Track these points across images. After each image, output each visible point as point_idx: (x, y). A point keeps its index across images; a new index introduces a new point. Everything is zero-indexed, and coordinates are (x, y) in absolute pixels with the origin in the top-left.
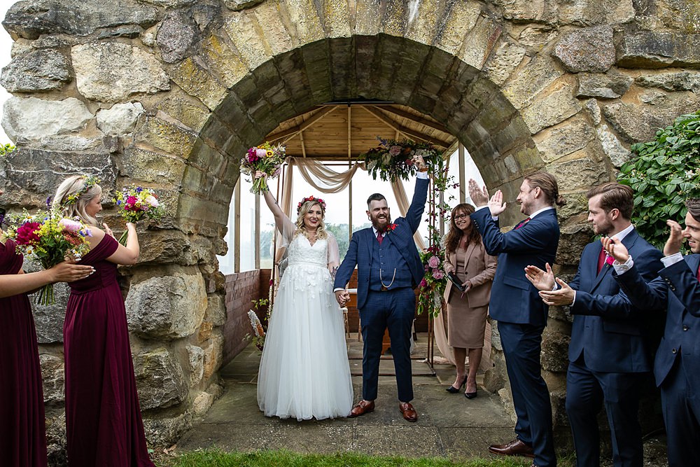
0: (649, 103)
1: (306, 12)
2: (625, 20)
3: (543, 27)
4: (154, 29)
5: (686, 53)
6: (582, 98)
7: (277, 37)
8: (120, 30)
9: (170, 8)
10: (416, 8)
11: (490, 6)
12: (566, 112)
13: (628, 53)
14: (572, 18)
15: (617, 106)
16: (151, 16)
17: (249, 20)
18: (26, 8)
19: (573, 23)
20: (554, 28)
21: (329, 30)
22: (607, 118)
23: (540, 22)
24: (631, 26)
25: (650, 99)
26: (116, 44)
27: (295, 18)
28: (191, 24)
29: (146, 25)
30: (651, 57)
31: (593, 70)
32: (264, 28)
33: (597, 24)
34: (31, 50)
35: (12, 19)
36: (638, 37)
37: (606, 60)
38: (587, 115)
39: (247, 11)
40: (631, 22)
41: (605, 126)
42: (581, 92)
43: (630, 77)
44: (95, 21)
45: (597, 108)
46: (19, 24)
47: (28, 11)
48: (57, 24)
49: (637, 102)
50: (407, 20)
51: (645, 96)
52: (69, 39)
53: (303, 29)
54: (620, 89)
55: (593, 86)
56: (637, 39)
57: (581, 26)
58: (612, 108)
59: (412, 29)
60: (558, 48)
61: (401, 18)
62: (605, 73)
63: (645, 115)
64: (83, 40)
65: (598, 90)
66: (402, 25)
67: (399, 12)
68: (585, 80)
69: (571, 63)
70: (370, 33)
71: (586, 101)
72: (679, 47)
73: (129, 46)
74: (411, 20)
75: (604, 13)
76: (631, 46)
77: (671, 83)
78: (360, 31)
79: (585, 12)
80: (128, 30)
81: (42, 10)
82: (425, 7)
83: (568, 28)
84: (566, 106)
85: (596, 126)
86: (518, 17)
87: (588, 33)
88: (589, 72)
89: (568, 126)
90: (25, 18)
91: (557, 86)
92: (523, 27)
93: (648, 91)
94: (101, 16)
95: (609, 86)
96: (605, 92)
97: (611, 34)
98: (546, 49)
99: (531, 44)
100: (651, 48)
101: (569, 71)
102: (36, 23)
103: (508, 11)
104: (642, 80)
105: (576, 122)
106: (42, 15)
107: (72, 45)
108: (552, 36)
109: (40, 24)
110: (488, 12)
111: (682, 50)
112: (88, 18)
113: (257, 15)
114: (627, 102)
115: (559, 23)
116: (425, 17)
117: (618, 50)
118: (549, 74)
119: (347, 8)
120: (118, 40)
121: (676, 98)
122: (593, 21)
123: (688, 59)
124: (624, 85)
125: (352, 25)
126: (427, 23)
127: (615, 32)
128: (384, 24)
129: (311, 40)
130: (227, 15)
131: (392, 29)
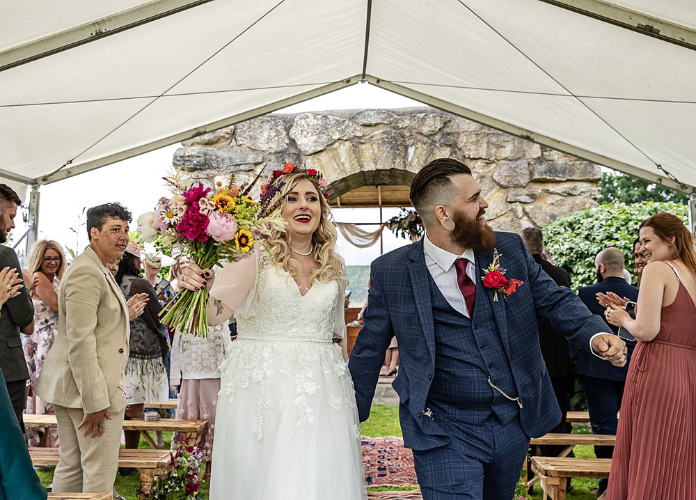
0: (552, 204)
1: (350, 156)
2: (535, 157)
3: (487, 161)
4: (262, 166)
5: (574, 174)
6: (510, 202)
7: (333, 171)
8: (242, 167)
9: (270, 153)
10: (412, 152)
11: (456, 149)
12: (501, 211)
13: (537, 176)
14: (504, 156)
15: (531, 207)
16: (260, 160)
17: (316, 161)
18: (187, 154)
19: (505, 159)
20: (493, 162)
21: (361, 166)
22: (526, 213)
23: (485, 159)
24: (540, 160)
25: (553, 202)
26: (240, 175)
27: (343, 160)
28: (283, 163)
29: (256, 164)
30: (551, 178)
31: (516, 186)
32: (325, 166)
33: (519, 159)
34: (190, 178)
35: (178, 161)
36: (544, 166)
37: (524, 181)
38: (514, 212)
39: (315, 155)
40: (539, 158)
41: (526, 218)
42: (509, 200)
43: (538, 189)
44: (227, 161)
45: (519, 208)
46: (184, 164)
47: (188, 156)
48: (206, 164)
49: (545, 203)
50: (407, 159)
51: (550, 199)
52: (213, 172)
53: (347, 165)
54: (533, 197)
55: (517, 195)
56: (543, 167)
57: (510, 160)
58: (528, 208)
59: (410, 165)
60: (496, 174)
61: (404, 158)
62: (524, 187)
63: (549, 212)
64: (221, 173)
65: (519, 197)
66: (404, 162)
67: (403, 154)
68: (512, 191)
69: (503, 183)
70: (386, 168)
71: (513, 204)
72: (569, 171)
73: (247, 176)
74: (410, 159)
75: (524, 151)
76: (539, 172)
77: (565, 192)
78: (380, 167)
79: (512, 152)
80: (247, 167)
81: (197, 156)
82: (418, 151)
83: (502, 162)
84: (501, 208)
85: (520, 219)
86: (471, 157)
87: (513, 165)
88: (514, 187)
89: (503, 219)
90: (187, 161)
91: (496, 196)
92: (476, 161)
93: (552, 196)
94: (230, 159)
95: (527, 195)
96: (524, 198)
97: (527, 166)
98: (490, 174)
99: (480, 171)
100: (551, 172)
101: (502, 187)
102: (195, 165)
103: (466, 153)
104: (548, 190)
105: (508, 216)
106: (198, 159)
107: (214, 176)
108: (493, 166)
109: (198, 165)
110: (455, 153)
111: (572, 172)
112: (223, 160)
113: (320, 158)
114: (538, 203)
115: (496, 159)
116: (418, 158)
117: (531, 173)
118: (491, 189)
119: (373, 153)
120: (241, 173)
121: (570, 200)
122: (518, 157)
123: (574, 177)
124: (535, 195)
125: (376, 163)
126: (419, 161)
127: (529, 164)
128: (394, 163)
129: (353, 173)
130: (303, 158)
131: (399, 165)
